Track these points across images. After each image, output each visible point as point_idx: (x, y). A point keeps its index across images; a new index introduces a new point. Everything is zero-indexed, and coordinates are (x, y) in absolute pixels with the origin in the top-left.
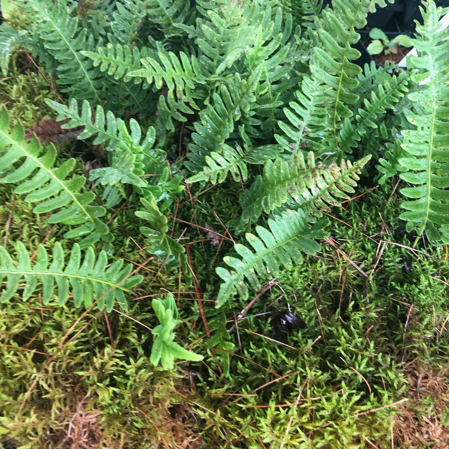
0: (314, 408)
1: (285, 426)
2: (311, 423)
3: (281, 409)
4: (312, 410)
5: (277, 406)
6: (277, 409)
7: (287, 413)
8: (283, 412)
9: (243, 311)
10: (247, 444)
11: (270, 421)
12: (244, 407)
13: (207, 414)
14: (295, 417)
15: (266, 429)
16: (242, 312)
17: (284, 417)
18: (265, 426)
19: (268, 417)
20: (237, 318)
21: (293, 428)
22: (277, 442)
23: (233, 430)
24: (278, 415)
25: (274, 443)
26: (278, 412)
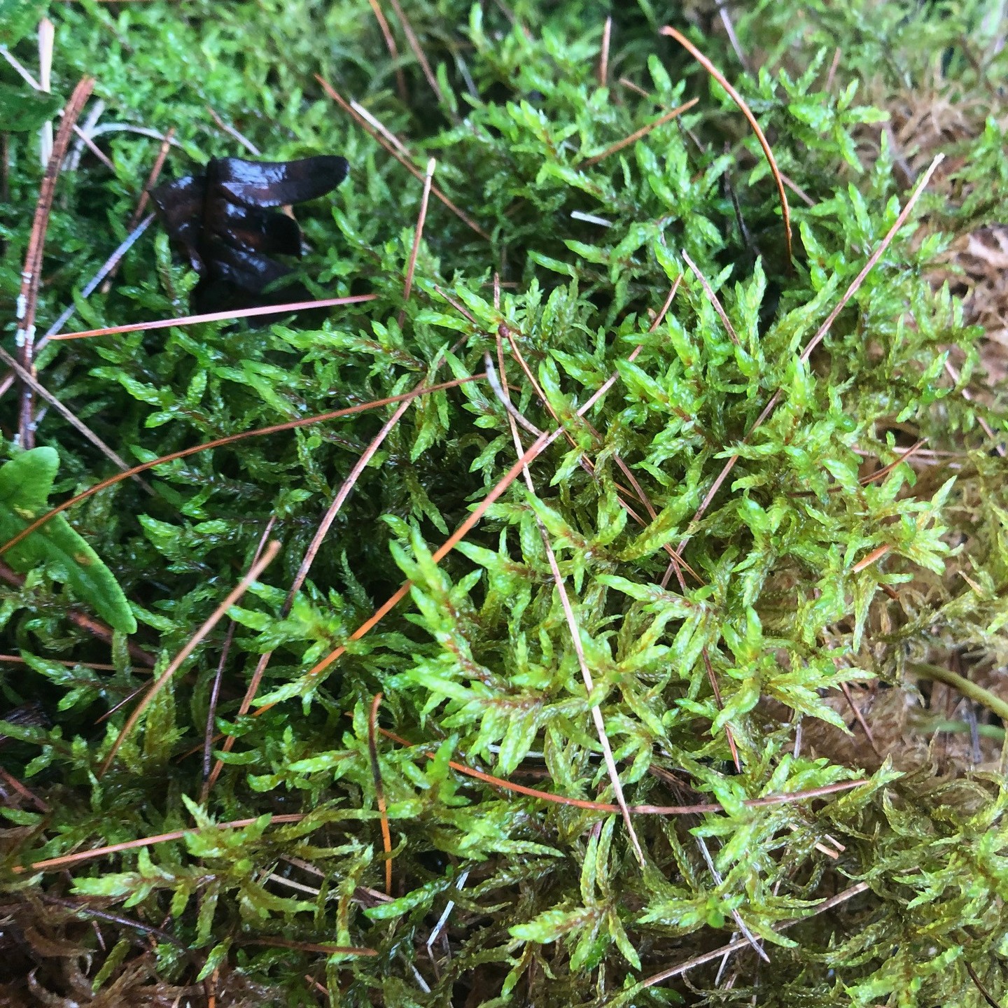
0: (614, 449)
1: (551, 620)
2: (649, 520)
3: (474, 552)
4: (614, 469)
5: (443, 551)
6: (457, 566)
7: (515, 551)
8: (492, 560)
9: (22, 301)
10: (438, 844)
11: (465, 650)
12: (301, 688)
13: (144, 862)
14: (562, 542)
15: (471, 703)
16: (21, 313)
17: (517, 586)
18: (456, 692)
19: (442, 637)
20: (18, 354)
21: (593, 599)
22: (566, 723)
23: (331, 834)
24: (478, 594)
25: (555, 736)
26: (472, 579)
